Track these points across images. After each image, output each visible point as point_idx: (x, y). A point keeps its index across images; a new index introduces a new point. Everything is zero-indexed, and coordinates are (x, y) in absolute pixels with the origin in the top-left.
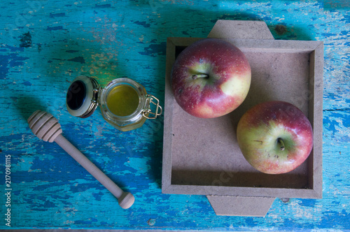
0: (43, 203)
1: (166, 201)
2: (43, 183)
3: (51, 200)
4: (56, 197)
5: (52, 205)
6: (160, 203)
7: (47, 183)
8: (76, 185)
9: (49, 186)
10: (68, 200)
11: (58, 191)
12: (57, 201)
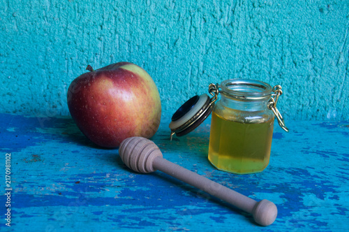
0: (138, 222)
1: (324, 227)
2: (136, 207)
3: (148, 220)
4: (157, 218)
5: (150, 224)
6: (315, 228)
7: (142, 207)
8: (185, 210)
9: (145, 209)
10: (174, 221)
11: (159, 214)
12: (157, 222)
